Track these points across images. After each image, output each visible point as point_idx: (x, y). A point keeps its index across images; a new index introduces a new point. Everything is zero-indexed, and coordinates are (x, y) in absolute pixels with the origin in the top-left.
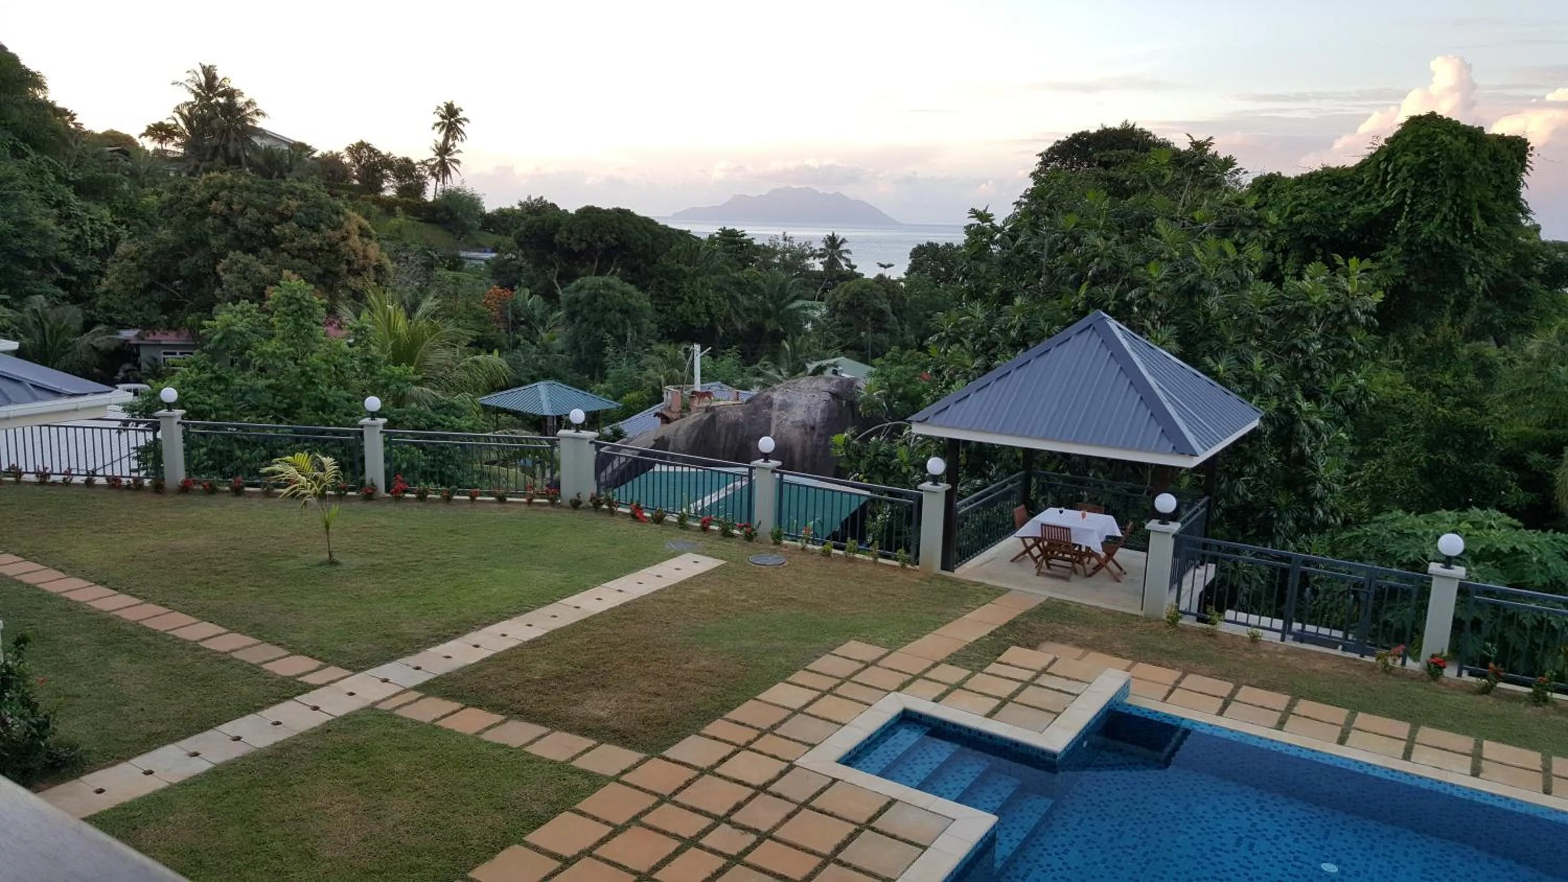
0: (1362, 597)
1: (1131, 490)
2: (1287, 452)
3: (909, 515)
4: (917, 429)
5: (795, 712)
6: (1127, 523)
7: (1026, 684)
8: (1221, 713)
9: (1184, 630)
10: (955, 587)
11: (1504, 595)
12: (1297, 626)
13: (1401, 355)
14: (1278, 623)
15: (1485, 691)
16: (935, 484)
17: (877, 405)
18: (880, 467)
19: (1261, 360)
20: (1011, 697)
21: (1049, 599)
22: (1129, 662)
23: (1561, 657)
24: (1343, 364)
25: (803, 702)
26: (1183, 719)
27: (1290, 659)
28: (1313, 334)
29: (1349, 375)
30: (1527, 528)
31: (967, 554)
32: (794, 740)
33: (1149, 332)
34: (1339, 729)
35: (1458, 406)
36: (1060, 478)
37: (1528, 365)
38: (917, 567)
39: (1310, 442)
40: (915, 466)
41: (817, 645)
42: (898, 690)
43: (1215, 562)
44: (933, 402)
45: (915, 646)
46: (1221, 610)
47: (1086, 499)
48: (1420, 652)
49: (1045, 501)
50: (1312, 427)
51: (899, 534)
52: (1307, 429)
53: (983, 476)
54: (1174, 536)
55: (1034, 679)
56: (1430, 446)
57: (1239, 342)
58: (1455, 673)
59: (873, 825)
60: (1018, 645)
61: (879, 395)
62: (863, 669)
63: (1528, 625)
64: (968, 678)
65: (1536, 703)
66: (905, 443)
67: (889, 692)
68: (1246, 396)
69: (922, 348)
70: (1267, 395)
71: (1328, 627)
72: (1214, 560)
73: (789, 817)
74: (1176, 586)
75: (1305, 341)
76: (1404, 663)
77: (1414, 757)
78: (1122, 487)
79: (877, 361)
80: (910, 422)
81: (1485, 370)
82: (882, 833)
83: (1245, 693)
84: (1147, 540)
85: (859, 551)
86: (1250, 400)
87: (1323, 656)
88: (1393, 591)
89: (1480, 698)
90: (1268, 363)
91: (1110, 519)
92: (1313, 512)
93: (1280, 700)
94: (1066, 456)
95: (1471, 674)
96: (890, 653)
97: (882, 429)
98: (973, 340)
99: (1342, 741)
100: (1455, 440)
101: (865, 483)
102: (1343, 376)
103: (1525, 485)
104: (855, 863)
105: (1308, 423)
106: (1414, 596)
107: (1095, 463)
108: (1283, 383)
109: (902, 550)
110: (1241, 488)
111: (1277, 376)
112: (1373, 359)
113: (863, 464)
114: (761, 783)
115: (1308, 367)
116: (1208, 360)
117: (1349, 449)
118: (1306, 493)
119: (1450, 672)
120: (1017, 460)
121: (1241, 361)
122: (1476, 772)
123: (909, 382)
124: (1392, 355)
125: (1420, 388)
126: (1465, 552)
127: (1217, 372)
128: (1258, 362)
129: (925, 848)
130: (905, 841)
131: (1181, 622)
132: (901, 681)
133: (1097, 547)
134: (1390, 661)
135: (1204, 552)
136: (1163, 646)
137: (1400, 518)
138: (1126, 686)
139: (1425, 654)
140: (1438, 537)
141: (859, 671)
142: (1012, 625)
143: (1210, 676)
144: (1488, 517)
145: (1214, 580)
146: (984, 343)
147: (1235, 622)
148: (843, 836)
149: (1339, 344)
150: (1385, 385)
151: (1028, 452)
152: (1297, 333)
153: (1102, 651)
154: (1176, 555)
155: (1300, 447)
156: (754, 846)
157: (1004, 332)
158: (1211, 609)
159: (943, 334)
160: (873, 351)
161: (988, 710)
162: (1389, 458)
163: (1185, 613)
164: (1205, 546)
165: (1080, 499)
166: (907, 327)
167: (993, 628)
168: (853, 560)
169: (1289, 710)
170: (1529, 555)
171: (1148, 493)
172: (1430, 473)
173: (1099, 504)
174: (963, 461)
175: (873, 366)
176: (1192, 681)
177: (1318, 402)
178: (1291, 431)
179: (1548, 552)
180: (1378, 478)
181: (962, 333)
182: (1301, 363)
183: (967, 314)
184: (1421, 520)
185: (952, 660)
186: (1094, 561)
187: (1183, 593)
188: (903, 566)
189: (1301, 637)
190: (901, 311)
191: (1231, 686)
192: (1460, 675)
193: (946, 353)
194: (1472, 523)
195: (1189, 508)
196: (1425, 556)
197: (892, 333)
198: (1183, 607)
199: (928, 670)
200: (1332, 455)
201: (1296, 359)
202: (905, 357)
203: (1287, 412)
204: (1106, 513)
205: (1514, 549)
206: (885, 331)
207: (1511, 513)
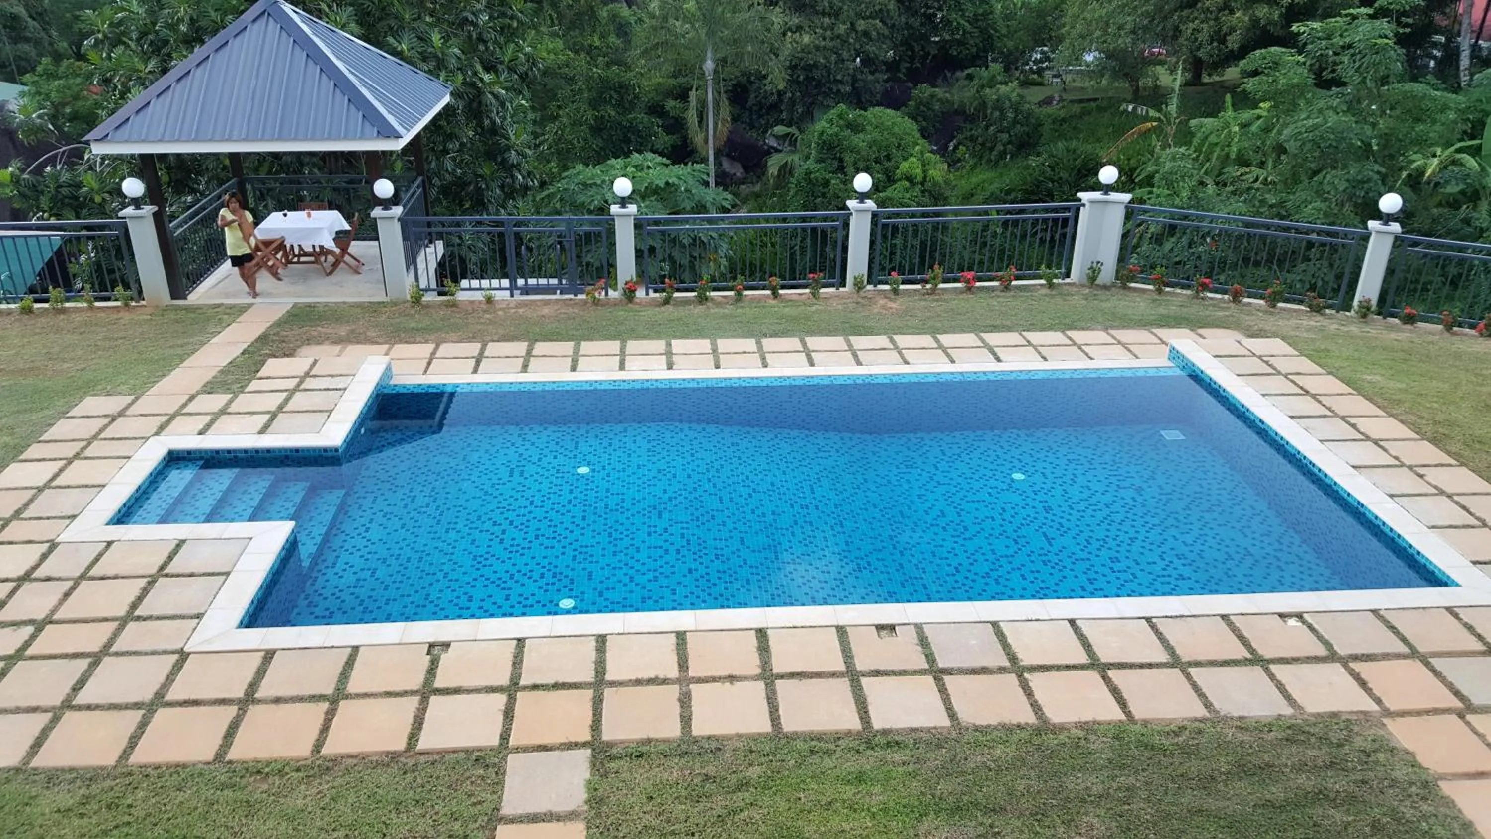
0: (567, 245)
1: (351, 182)
2: (480, 124)
3: (119, 249)
4: (98, 149)
5: (40, 490)
6: (354, 216)
7: (292, 392)
8: (475, 371)
9: (428, 306)
10: (193, 315)
11: (667, 222)
12: (521, 282)
13: (556, 22)
14: (506, 283)
15: (667, 302)
16: (138, 207)
17: (41, 129)
18: (66, 201)
19: (439, 36)
20: (281, 408)
21: (295, 305)
22: (386, 347)
23: (711, 264)
24: (510, 34)
25: (49, 476)
26: (444, 385)
27: (521, 311)
28: (479, 6)
29: (517, 44)
30: (674, 164)
31: (197, 278)
32: (48, 518)
33: (327, 16)
34: (570, 359)
35: (608, 65)
36: (276, 180)
37: (654, 22)
38: (143, 303)
39: (498, 113)
40: (110, 193)
41: (46, 412)
42: (157, 434)
43: (442, 238)
44: (110, 115)
45: (166, 384)
46: (456, 281)
47: (308, 199)
48: (616, 284)
49: (266, 206)
50: (496, 97)
51: (111, 272)
52: (493, 101)
53: (193, 191)
54: (399, 220)
55: (298, 385)
56: (594, 105)
57: (414, 20)
58: (644, 293)
59: (166, 571)
60: (275, 357)
61: (39, 117)
62: (110, 423)
63: (687, 244)
64: (231, 401)
65: (701, 303)
66: (91, 168)
67: (148, 438)
68: (433, 73)
69: (80, 57)
70: (452, 71)
71: (545, 277)
72: (440, 236)
73: (67, 595)
74: (412, 267)
75: (473, 14)
76: (607, 294)
77: (627, 366)
78: (340, 180)
79: (28, 77)
80: (87, 143)
81: (623, 30)
82: (178, 575)
83: (493, 349)
84: (376, 230)
85: (68, 300)
86: (438, 77)
87: (547, 303)
88: (588, 234)
89: (663, 308)
90: (446, 38)
91: (335, 215)
92: (513, 177)
93: (520, 348)
94: (276, 156)
95: (655, 291)
96: (137, 398)
97: (56, 155)
98: (139, 40)
99: (573, 369)
100: (611, 97)
101: (53, 221)
102: (513, 45)
103: (668, 130)
104: (155, 613)
105: (492, 93)
106: (604, 238)
107: (306, 160)
108: (463, 57)
109: (120, 289)
110: (449, 165)
111: (456, 50)
112: (535, 28)
113: (44, 201)
114: (21, 572)
115: (481, 39)
116: (390, 40)
117: (531, 116)
118: (504, 161)
119: (640, 293)
120: (224, 168)
121: (421, 39)
122: (670, 367)
123: (76, 98)
124: (549, 22)
125: (576, 52)
126: (633, 192)
127: (402, 52)
128: (436, 38)
129: (227, 574)
130: (204, 574)
131: (424, 299)
132: (159, 424)
133: (330, 244)
134: (597, 295)
135: (430, 230)
136: (413, 325)
137: (582, 172)
138: (388, 368)
139: (621, 284)
140: (612, 183)
141: (106, 427)
142: (263, 339)
143: (460, 342)
144: (645, 159)
145: (444, 255)
146: (151, 43)
147: (470, 289)
148: (137, 592)
149: (504, 15)
150: (549, 52)
151: (235, 157)
152: (465, 7)
153: (359, 343)
154: (405, 238)
155: (491, 119)
156: (33, 637)
157: (173, 27)
158: (448, 282)
159: (100, 36)
160: (18, 67)
161: (260, 426)
162: (565, 120)
163: (427, 290)
164: (429, 225)
165: (301, 199)
166: (54, 34)
167: (245, 346)
168: (64, 311)
169: (529, 354)
170: (679, 187)
171: (367, 182)
172: (598, 129)
173: (322, 201)
174: (165, 179)
175: (23, 84)
176: (446, 349)
177: (496, 72)
178: (480, 103)
179: (691, 181)
180: (559, 139)
181: (123, 33)
182: (474, 36)
183: (123, 9)
184: (597, 170)
185: (210, 388)
186: (331, 259)
187: (420, 272)
188: (127, 305)
189: (526, 291)
190: (40, 14)
191: (478, 346)
192: (647, 294)
193: (109, 58)
194: (635, 167)
195: (407, 191)
196: (606, 202)
197: (37, 43)
198: (423, 285)
199: (185, 405)
200: (517, 123)
201: (469, 32)
202: (62, 69)
203: (473, 85)
204: (330, 208)
205: (667, 183)
206: (27, 40)
207: (662, 154)
